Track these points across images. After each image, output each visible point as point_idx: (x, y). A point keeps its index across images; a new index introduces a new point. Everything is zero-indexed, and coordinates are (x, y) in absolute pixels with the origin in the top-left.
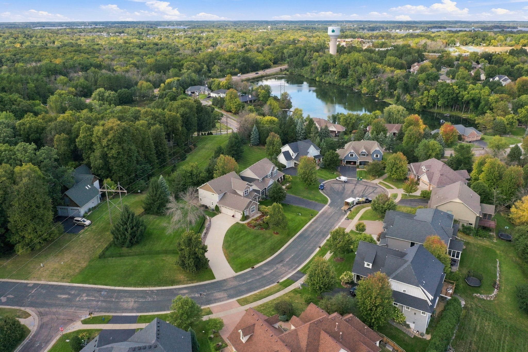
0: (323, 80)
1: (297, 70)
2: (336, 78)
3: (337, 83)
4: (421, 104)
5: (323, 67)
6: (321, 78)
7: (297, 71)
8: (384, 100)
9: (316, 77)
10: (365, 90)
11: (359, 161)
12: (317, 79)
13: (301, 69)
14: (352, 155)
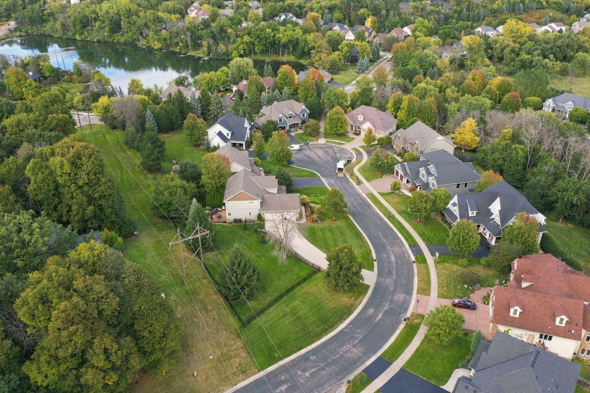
0: (87, 38)
1: (35, 28)
2: (106, 34)
3: (110, 40)
4: (239, 52)
5: (81, 20)
6: (83, 36)
7: (34, 30)
8: (189, 54)
9: (74, 34)
10: (156, 45)
11: (288, 125)
12: (78, 37)
13: (41, 26)
14: (281, 120)
